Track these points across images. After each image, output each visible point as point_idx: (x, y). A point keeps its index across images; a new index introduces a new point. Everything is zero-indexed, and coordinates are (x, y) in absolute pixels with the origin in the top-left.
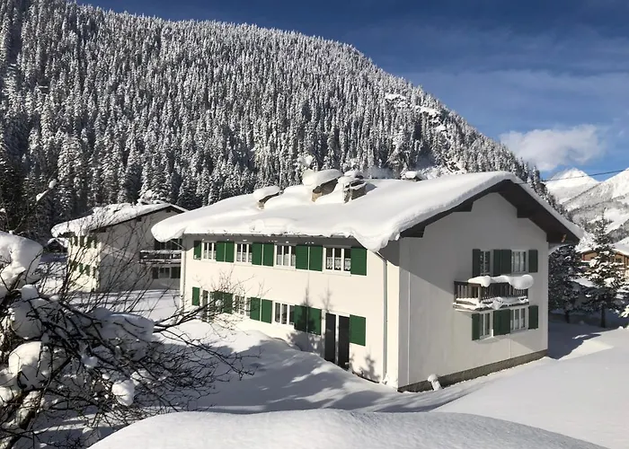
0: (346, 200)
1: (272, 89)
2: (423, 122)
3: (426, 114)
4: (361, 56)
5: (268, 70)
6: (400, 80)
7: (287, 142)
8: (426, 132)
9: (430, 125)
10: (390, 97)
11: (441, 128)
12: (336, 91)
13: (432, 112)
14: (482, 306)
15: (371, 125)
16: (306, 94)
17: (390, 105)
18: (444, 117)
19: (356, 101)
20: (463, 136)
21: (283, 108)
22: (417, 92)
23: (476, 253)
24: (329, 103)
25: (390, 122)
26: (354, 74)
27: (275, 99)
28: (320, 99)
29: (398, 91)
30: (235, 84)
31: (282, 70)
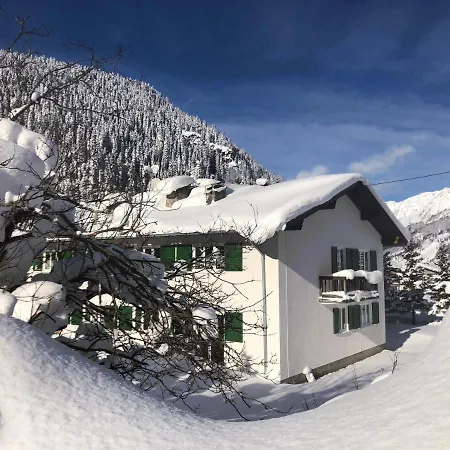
0: (209, 202)
1: (72, 120)
2: (217, 157)
3: (220, 151)
4: (158, 95)
5: (68, 101)
6: (196, 119)
7: (88, 172)
8: (219, 167)
9: (223, 161)
10: (187, 134)
11: (233, 163)
12: (135, 125)
13: (225, 149)
14: (348, 298)
15: (169, 158)
16: (106, 127)
17: (187, 142)
18: (235, 154)
19: (155, 135)
20: (251, 172)
21: (84, 139)
22: (210, 130)
23: (334, 250)
24: (129, 136)
25: (187, 157)
26: (152, 110)
27: (75, 130)
28: (121, 133)
29: (194, 129)
30: (33, 114)
31: (82, 103)
